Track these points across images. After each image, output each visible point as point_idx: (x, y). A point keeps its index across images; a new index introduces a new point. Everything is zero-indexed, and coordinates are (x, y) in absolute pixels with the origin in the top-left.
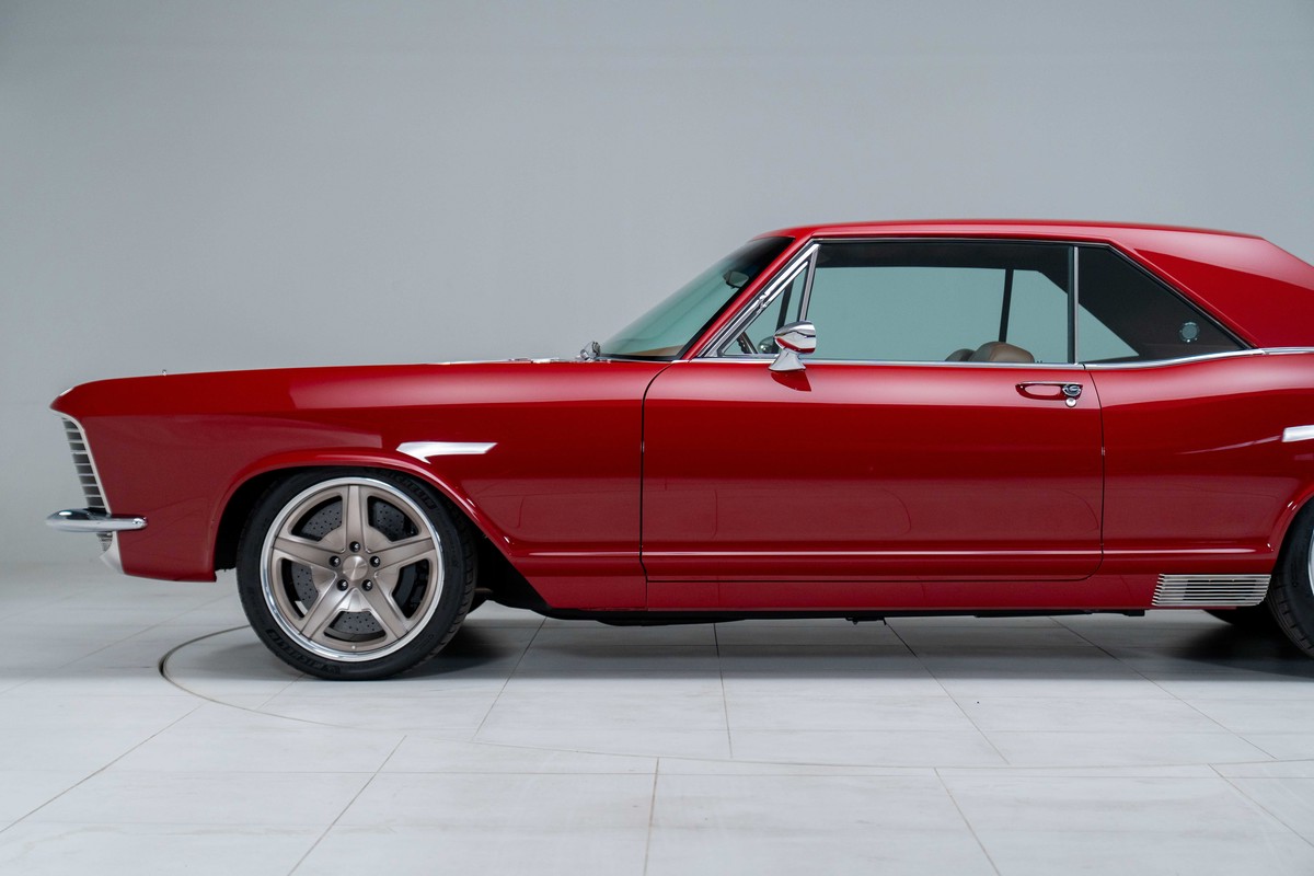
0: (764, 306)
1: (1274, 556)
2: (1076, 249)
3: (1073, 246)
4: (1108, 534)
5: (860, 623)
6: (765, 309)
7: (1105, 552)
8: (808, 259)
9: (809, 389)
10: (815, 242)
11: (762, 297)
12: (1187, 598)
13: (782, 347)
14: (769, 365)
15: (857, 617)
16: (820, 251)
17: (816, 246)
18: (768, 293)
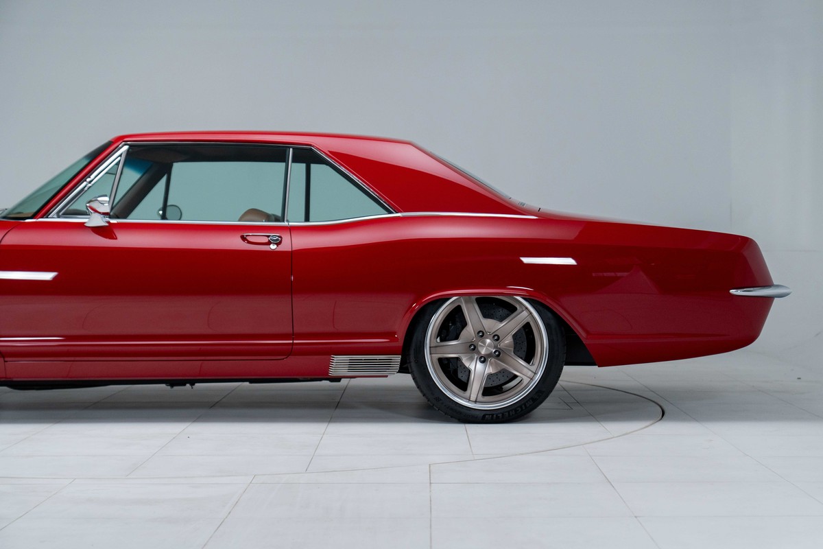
0: (90, 185)
1: (400, 343)
2: (291, 149)
3: (289, 148)
4: (297, 330)
5: (175, 388)
6: (90, 187)
7: (295, 342)
8: (120, 156)
9: (116, 239)
10: (125, 145)
11: (88, 180)
12: (350, 370)
13: (92, 211)
14: (84, 223)
15: (172, 383)
16: (128, 151)
17: (126, 147)
18: (92, 177)
